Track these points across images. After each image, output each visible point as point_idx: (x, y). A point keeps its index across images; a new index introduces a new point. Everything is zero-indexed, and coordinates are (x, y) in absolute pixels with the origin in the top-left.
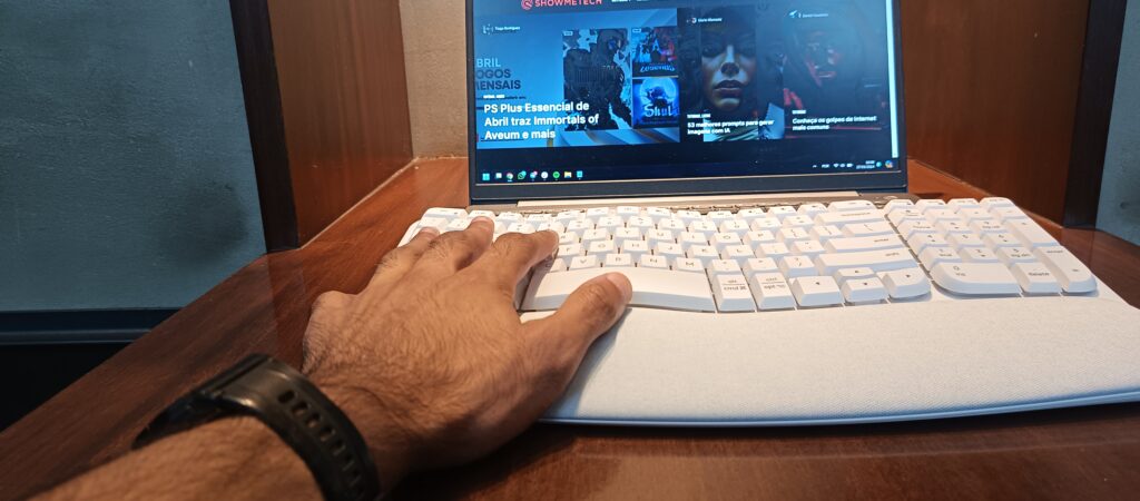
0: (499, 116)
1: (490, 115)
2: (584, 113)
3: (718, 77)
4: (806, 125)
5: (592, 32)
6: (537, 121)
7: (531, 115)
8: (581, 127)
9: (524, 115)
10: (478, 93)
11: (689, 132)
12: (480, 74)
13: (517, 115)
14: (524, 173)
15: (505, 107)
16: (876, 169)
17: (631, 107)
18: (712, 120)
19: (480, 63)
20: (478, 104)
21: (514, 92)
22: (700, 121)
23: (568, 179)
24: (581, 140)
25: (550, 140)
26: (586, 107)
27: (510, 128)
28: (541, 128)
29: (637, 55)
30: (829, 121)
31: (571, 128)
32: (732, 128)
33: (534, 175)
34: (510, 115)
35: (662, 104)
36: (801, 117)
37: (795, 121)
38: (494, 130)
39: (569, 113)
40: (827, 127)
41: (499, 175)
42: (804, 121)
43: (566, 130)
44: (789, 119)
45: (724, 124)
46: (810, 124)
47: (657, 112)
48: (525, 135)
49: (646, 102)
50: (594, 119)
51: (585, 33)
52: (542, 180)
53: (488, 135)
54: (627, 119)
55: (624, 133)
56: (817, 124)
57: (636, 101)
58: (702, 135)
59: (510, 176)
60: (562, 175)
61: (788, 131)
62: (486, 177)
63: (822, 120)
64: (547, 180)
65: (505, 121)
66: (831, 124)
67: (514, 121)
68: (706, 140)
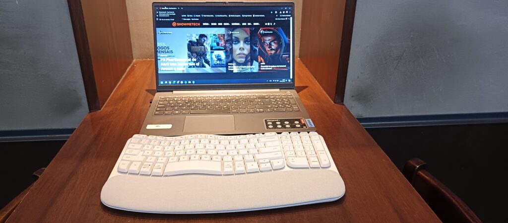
0: (166, 62)
1: (163, 62)
2: (195, 62)
3: (238, 52)
5: (197, 35)
6: (179, 64)
7: (176, 62)
8: (194, 67)
9: (174, 62)
10: (158, 54)
11: (229, 69)
12: (159, 48)
13: (172, 62)
14: (175, 82)
15: (168, 59)
16: (286, 82)
17: (210, 60)
18: (236, 65)
19: (159, 45)
20: (158, 58)
21: (170, 54)
22: (232, 66)
23: (190, 84)
24: (194, 71)
25: (184, 71)
26: (195, 60)
27: (170, 66)
28: (180, 67)
29: (212, 43)
30: (272, 66)
31: (190, 67)
32: (242, 68)
33: (178, 82)
34: (169, 62)
35: (220, 60)
36: (263, 65)
37: (262, 66)
38: (164, 67)
39: (189, 62)
40: (271, 69)
41: (166, 82)
42: (264, 66)
43: (189, 67)
44: (260, 66)
45: (240, 67)
46: (266, 68)
47: (218, 62)
48: (175, 69)
49: (216, 59)
50: (198, 64)
51: (194, 35)
52: (181, 84)
53: (162, 69)
54: (209, 65)
55: (208, 69)
56: (268, 68)
57: (212, 58)
58: (233, 70)
59: (170, 82)
60: (188, 82)
61: (260, 70)
62: (162, 83)
63: (270, 66)
64: (183, 84)
65: (168, 64)
66: (273, 68)
67: (171, 64)
68: (234, 72)
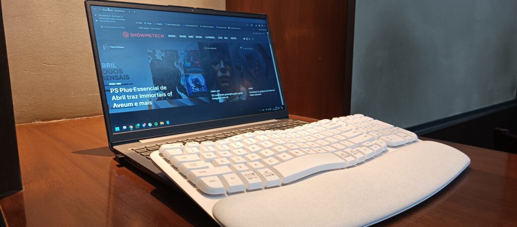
0: (120, 94)
1: (114, 94)
2: (164, 91)
3: (220, 74)
4: (254, 94)
5: (162, 51)
6: (141, 96)
7: (137, 93)
8: (164, 98)
9: (133, 93)
10: (105, 82)
11: (213, 99)
12: (105, 72)
13: (130, 94)
14: (139, 125)
15: (121, 90)
16: (279, 110)
17: (186, 88)
18: (221, 93)
19: (104, 66)
20: (106, 88)
21: (126, 81)
22: (216, 93)
24: (166, 105)
25: (150, 106)
26: (165, 88)
27: (127, 101)
28: (144, 100)
29: (185, 63)
30: (261, 92)
31: (159, 99)
32: (229, 96)
33: (144, 125)
34: (126, 94)
35: (199, 86)
37: (250, 92)
38: (118, 102)
39: (157, 91)
40: (260, 94)
41: (125, 127)
42: (253, 92)
43: (157, 100)
44: (248, 91)
45: (226, 95)
46: (255, 93)
47: (197, 90)
48: (136, 104)
49: (192, 85)
50: (170, 94)
51: (158, 52)
52: (149, 127)
53: (115, 105)
54: (186, 93)
56: (257, 93)
57: (188, 85)
58: (218, 100)
59: (131, 127)
60: (159, 124)
62: (117, 129)
63: (258, 92)
64: (152, 127)
65: (124, 97)
67: (129, 97)
68: (220, 102)
